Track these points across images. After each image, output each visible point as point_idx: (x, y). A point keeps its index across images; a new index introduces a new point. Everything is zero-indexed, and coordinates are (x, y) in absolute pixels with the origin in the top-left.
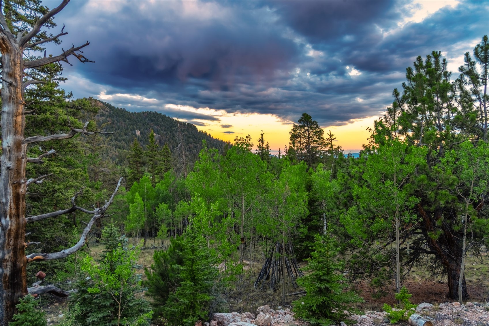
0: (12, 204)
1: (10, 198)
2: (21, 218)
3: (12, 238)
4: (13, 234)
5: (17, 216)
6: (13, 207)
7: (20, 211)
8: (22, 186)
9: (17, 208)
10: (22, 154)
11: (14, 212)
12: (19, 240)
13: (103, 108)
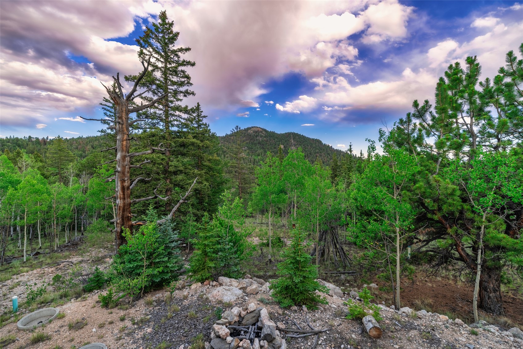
0: (121, 192)
1: (119, 188)
2: (126, 200)
3: (121, 211)
4: (121, 209)
5: (124, 199)
6: (121, 193)
7: (126, 196)
8: (126, 181)
9: (124, 194)
10: (126, 163)
11: (122, 196)
12: (125, 213)
13: (261, 132)
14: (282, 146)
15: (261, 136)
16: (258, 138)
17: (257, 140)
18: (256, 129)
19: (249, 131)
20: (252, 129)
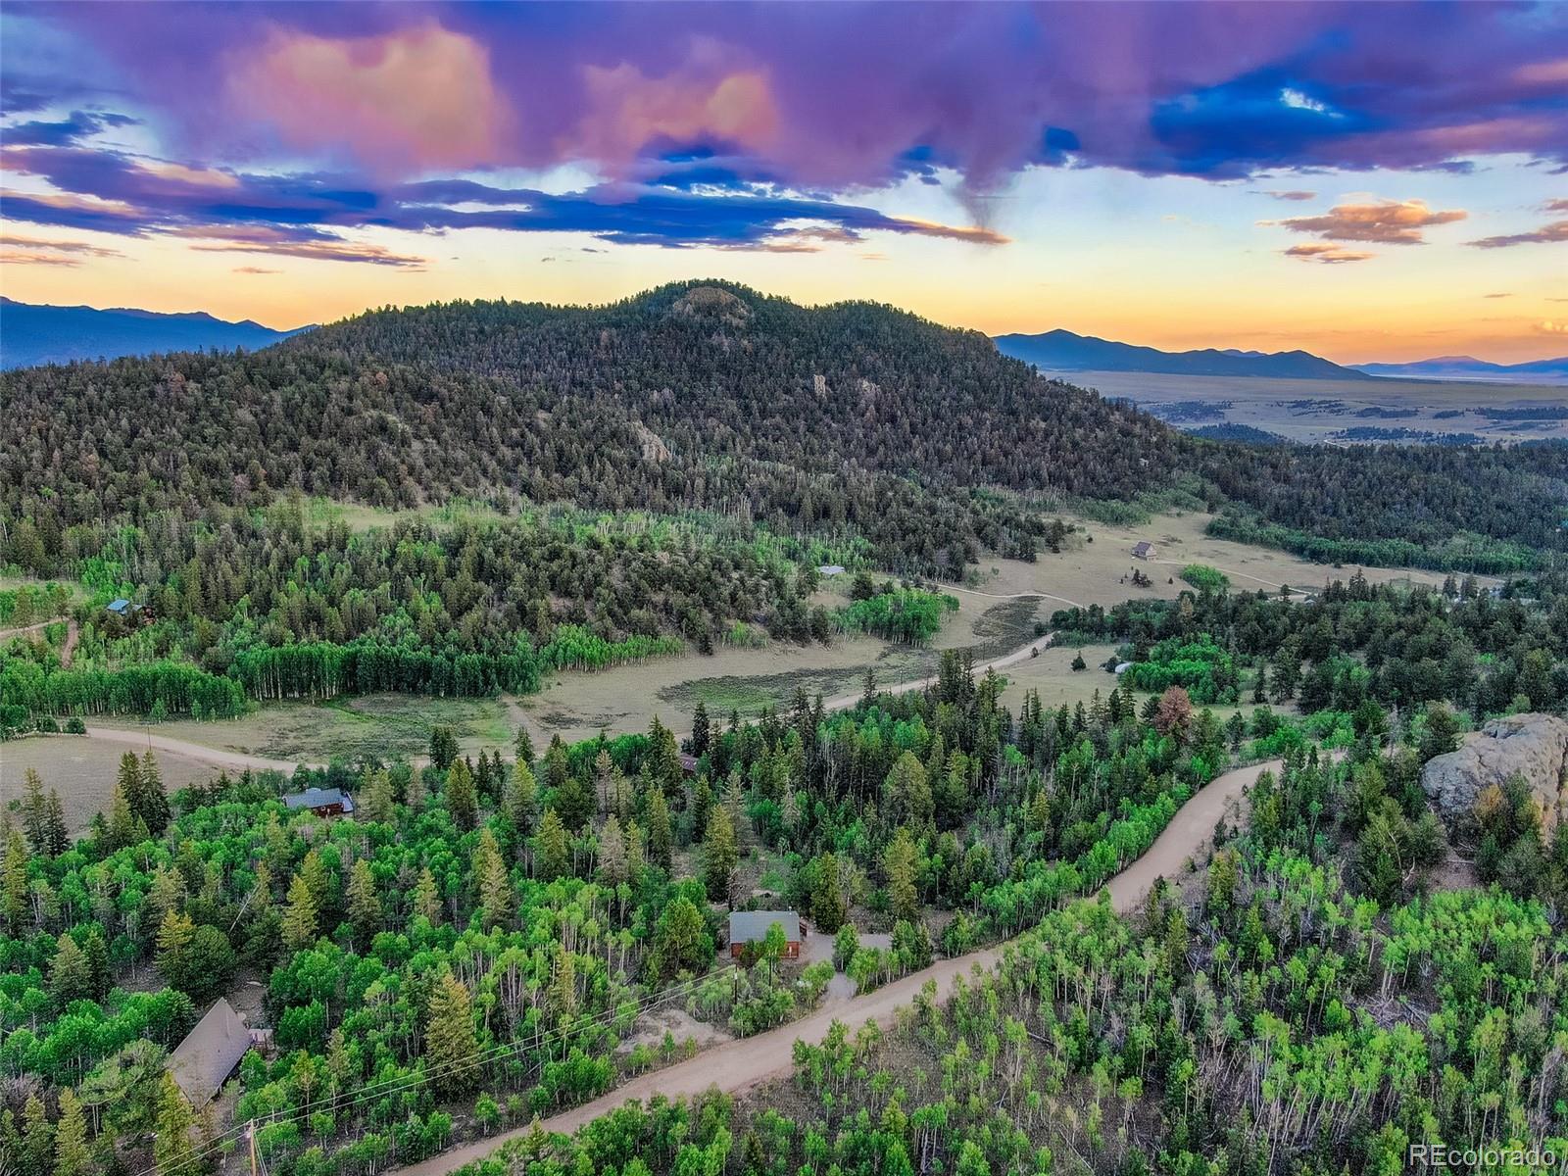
13: (732, 306)
14: (820, 383)
15: (730, 331)
16: (715, 339)
17: (712, 349)
18: (706, 297)
19: (677, 306)
20: (690, 296)
